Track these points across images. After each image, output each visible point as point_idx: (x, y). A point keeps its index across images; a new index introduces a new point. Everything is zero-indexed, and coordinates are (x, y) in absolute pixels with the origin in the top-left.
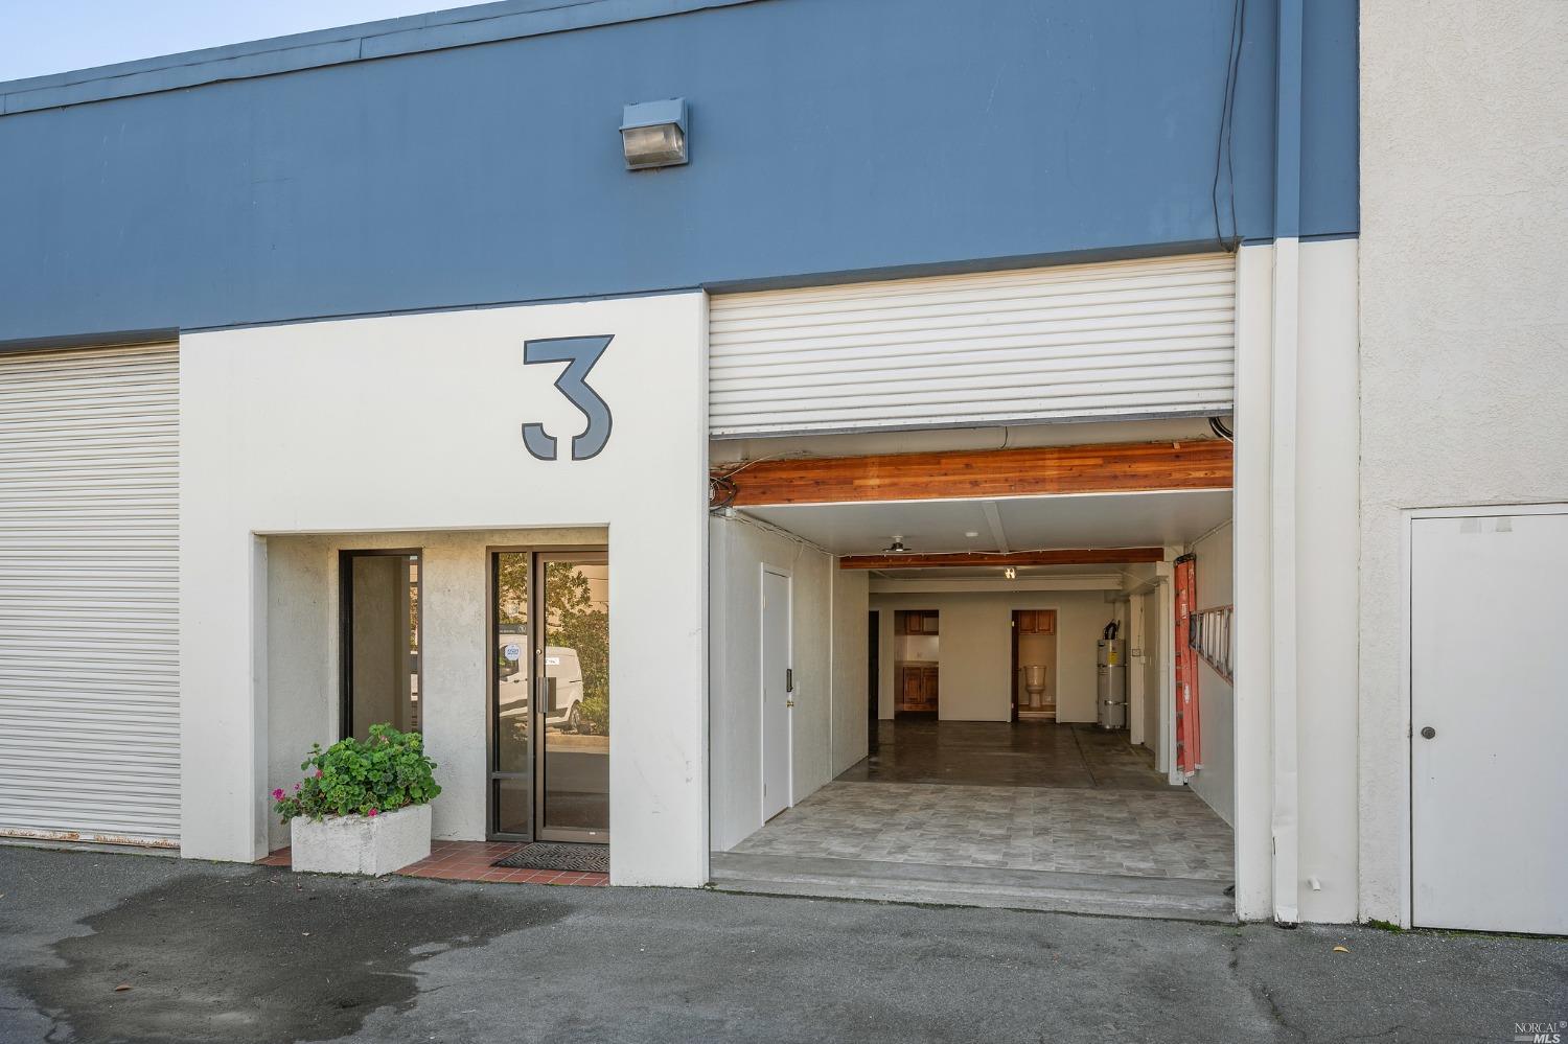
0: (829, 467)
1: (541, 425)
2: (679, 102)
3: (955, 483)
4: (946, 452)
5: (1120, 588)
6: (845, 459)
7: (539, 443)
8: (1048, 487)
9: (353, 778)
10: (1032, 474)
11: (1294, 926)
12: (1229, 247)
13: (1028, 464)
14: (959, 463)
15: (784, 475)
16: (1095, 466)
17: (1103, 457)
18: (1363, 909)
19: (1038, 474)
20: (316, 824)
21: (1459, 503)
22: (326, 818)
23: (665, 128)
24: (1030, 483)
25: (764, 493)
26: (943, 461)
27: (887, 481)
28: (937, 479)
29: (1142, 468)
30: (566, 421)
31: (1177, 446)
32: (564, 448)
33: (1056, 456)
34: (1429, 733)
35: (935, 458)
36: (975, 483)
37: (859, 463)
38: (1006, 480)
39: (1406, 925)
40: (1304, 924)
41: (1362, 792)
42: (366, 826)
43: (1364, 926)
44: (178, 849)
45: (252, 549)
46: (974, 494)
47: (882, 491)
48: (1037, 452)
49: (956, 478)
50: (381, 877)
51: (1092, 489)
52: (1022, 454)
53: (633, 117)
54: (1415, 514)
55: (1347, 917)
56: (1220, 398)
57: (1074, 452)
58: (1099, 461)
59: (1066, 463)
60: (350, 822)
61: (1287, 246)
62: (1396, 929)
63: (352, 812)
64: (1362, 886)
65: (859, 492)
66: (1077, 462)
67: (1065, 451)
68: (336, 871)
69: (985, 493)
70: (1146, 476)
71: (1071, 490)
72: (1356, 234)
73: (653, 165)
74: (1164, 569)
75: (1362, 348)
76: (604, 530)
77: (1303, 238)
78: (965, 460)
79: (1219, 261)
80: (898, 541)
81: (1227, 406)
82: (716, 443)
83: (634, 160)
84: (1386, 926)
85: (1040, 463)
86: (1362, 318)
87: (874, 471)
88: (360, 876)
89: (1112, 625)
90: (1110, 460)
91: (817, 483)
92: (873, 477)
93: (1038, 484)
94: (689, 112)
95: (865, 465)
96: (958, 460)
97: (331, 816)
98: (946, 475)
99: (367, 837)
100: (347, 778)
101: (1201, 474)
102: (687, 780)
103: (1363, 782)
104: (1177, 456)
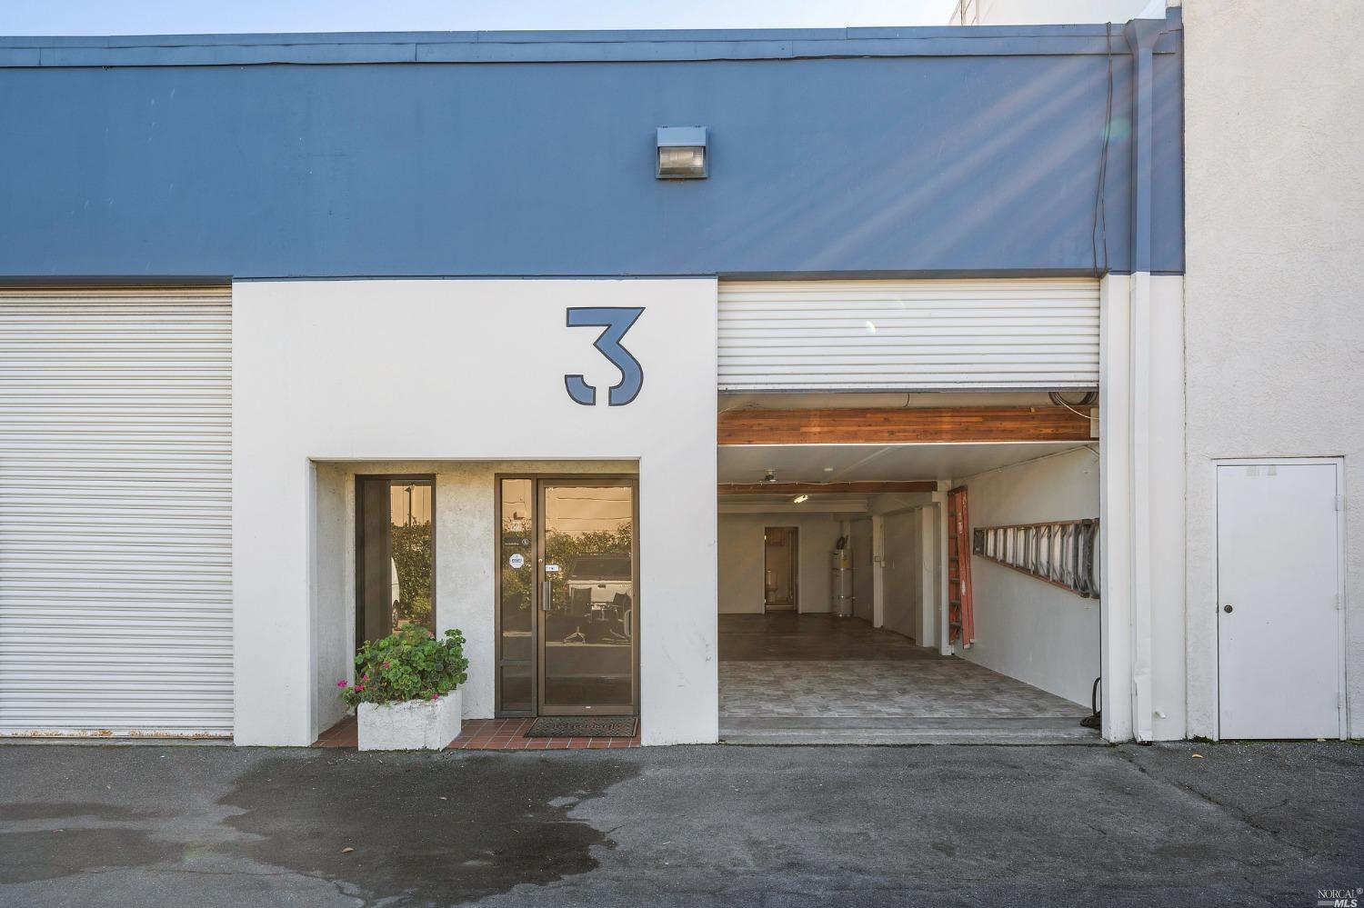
0: (781, 417)
1: (582, 376)
2: (703, 129)
3: (876, 432)
4: (868, 409)
5: (866, 511)
6: (794, 411)
7: (579, 390)
8: (944, 437)
9: (414, 668)
10: (932, 427)
11: (1150, 743)
12: (1098, 275)
13: (930, 419)
14: (881, 417)
15: (745, 422)
16: (976, 423)
17: (982, 416)
18: (1190, 728)
19: (938, 427)
20: (383, 709)
21: (1246, 456)
22: (392, 703)
23: (695, 149)
24: (931, 434)
25: (730, 435)
26: (868, 415)
27: (826, 429)
28: (863, 428)
29: (1009, 425)
30: (604, 375)
31: (1033, 410)
32: (602, 396)
33: (949, 414)
34: (1229, 609)
35: (862, 412)
36: (892, 433)
37: (807, 414)
38: (914, 431)
39: (1216, 739)
40: (1155, 742)
41: (1189, 650)
42: (430, 708)
43: (1190, 741)
44: (231, 738)
45: (308, 473)
46: (891, 440)
47: (822, 437)
48: (936, 411)
49: (878, 428)
50: (443, 750)
51: (974, 439)
52: (926, 412)
53: (666, 137)
54: (1220, 462)
55: (1180, 736)
56: (1089, 379)
57: (962, 412)
58: (980, 419)
59: (957, 419)
60: (414, 706)
61: (1142, 277)
62: (1211, 742)
63: (414, 697)
64: (1189, 715)
65: (804, 437)
66: (964, 419)
67: (956, 411)
68: (401, 748)
69: (899, 440)
70: (1012, 431)
71: (961, 440)
72: (1182, 272)
73: (677, 176)
74: (939, 497)
75: (1187, 350)
76: (636, 463)
77: (1153, 273)
78: (884, 415)
79: (1092, 284)
80: (770, 473)
81: (1094, 385)
82: (723, 396)
83: (664, 172)
84: (1205, 740)
85: (938, 419)
86: (1187, 330)
87: (816, 421)
88: (426, 752)
89: (842, 538)
90: (986, 419)
91: (772, 429)
92: (814, 426)
93: (937, 435)
94: (709, 137)
95: (809, 417)
96: (879, 415)
97: (396, 702)
98: (870, 425)
99: (432, 718)
100: (408, 668)
101: (1049, 431)
102: (707, 660)
103: (1189, 643)
104: (1033, 418)
